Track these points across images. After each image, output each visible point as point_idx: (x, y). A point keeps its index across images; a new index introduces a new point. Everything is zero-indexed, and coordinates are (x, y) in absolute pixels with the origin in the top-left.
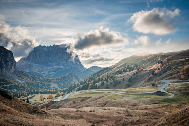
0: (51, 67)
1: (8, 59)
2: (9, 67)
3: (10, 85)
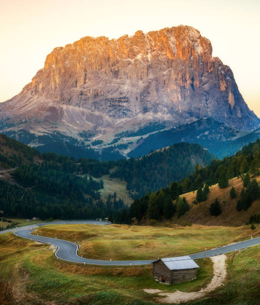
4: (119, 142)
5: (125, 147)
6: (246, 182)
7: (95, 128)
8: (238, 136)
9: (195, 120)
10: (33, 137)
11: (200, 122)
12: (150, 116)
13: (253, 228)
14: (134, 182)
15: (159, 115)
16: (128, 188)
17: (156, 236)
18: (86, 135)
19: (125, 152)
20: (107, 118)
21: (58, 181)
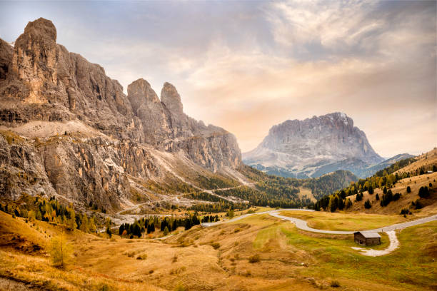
0: (308, 159)
1: (228, 147)
2: (230, 159)
3: (226, 189)
4: (306, 170)
5: (309, 172)
6: (385, 191)
7: (293, 163)
8: (370, 166)
9: (346, 158)
10: (263, 168)
11: (348, 160)
12: (321, 157)
13: (405, 217)
14: (315, 190)
15: (326, 156)
16: (313, 193)
17: (348, 219)
18: (289, 166)
19: (309, 175)
20: (299, 158)
21: (277, 189)
